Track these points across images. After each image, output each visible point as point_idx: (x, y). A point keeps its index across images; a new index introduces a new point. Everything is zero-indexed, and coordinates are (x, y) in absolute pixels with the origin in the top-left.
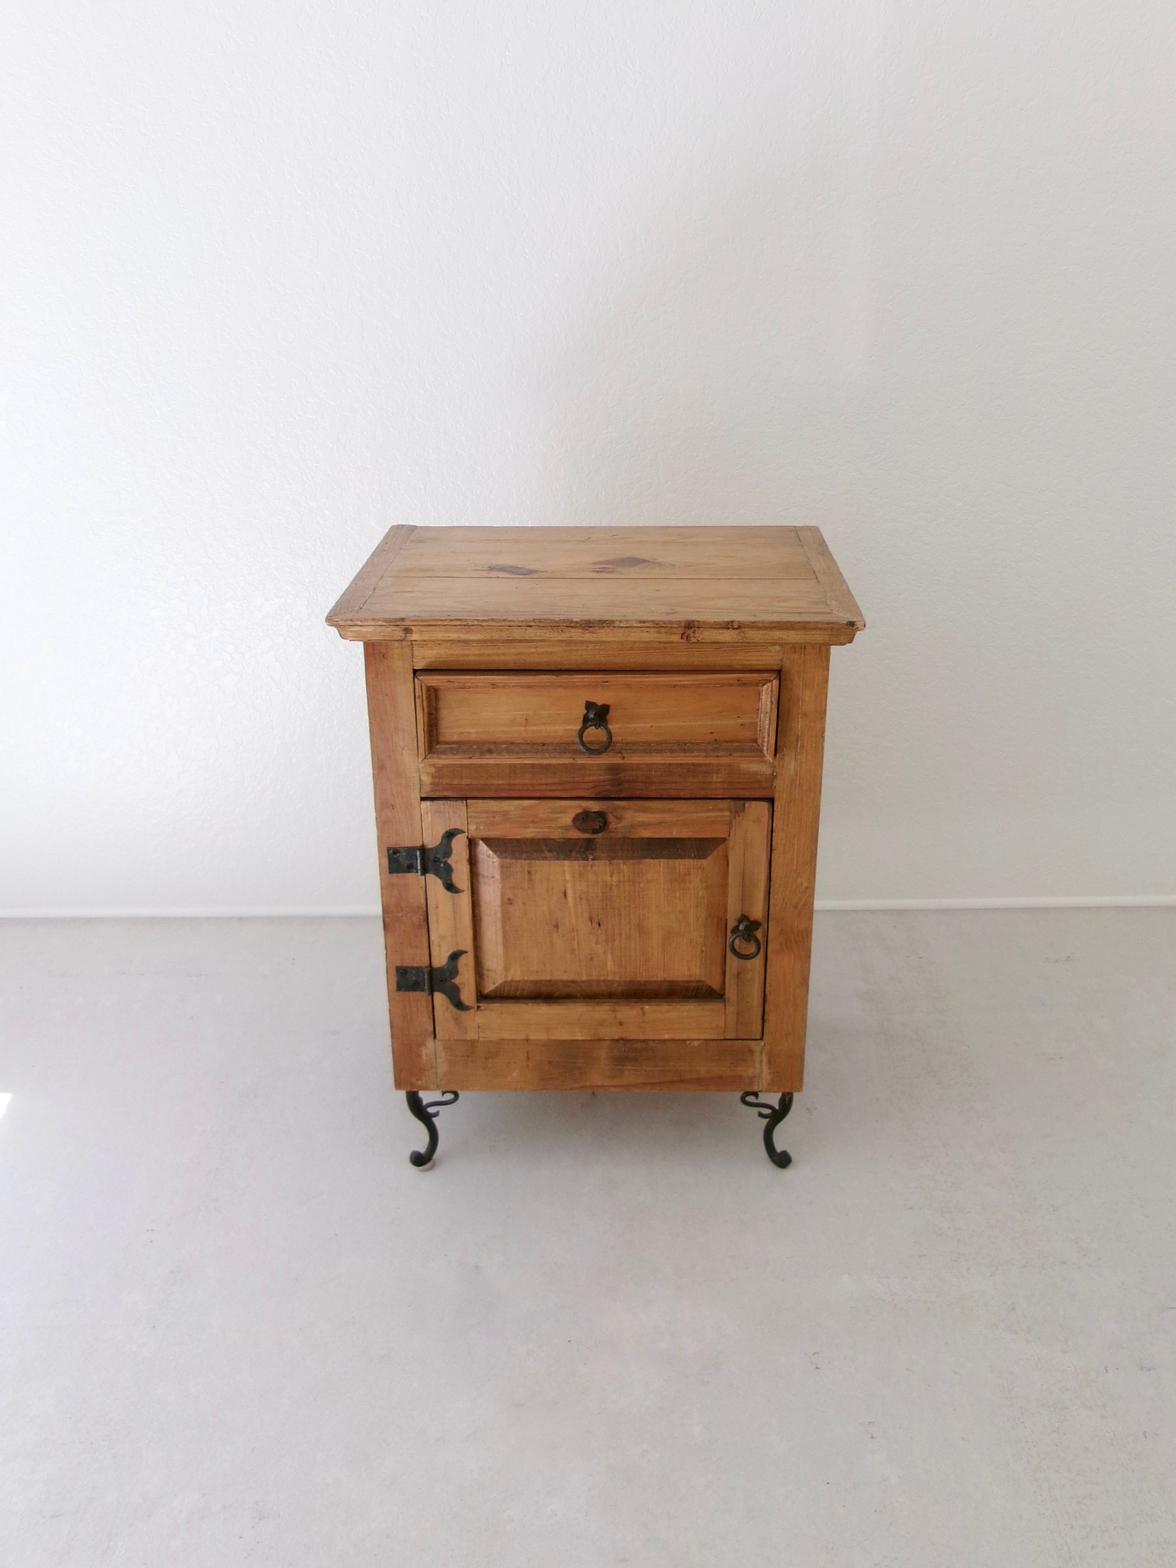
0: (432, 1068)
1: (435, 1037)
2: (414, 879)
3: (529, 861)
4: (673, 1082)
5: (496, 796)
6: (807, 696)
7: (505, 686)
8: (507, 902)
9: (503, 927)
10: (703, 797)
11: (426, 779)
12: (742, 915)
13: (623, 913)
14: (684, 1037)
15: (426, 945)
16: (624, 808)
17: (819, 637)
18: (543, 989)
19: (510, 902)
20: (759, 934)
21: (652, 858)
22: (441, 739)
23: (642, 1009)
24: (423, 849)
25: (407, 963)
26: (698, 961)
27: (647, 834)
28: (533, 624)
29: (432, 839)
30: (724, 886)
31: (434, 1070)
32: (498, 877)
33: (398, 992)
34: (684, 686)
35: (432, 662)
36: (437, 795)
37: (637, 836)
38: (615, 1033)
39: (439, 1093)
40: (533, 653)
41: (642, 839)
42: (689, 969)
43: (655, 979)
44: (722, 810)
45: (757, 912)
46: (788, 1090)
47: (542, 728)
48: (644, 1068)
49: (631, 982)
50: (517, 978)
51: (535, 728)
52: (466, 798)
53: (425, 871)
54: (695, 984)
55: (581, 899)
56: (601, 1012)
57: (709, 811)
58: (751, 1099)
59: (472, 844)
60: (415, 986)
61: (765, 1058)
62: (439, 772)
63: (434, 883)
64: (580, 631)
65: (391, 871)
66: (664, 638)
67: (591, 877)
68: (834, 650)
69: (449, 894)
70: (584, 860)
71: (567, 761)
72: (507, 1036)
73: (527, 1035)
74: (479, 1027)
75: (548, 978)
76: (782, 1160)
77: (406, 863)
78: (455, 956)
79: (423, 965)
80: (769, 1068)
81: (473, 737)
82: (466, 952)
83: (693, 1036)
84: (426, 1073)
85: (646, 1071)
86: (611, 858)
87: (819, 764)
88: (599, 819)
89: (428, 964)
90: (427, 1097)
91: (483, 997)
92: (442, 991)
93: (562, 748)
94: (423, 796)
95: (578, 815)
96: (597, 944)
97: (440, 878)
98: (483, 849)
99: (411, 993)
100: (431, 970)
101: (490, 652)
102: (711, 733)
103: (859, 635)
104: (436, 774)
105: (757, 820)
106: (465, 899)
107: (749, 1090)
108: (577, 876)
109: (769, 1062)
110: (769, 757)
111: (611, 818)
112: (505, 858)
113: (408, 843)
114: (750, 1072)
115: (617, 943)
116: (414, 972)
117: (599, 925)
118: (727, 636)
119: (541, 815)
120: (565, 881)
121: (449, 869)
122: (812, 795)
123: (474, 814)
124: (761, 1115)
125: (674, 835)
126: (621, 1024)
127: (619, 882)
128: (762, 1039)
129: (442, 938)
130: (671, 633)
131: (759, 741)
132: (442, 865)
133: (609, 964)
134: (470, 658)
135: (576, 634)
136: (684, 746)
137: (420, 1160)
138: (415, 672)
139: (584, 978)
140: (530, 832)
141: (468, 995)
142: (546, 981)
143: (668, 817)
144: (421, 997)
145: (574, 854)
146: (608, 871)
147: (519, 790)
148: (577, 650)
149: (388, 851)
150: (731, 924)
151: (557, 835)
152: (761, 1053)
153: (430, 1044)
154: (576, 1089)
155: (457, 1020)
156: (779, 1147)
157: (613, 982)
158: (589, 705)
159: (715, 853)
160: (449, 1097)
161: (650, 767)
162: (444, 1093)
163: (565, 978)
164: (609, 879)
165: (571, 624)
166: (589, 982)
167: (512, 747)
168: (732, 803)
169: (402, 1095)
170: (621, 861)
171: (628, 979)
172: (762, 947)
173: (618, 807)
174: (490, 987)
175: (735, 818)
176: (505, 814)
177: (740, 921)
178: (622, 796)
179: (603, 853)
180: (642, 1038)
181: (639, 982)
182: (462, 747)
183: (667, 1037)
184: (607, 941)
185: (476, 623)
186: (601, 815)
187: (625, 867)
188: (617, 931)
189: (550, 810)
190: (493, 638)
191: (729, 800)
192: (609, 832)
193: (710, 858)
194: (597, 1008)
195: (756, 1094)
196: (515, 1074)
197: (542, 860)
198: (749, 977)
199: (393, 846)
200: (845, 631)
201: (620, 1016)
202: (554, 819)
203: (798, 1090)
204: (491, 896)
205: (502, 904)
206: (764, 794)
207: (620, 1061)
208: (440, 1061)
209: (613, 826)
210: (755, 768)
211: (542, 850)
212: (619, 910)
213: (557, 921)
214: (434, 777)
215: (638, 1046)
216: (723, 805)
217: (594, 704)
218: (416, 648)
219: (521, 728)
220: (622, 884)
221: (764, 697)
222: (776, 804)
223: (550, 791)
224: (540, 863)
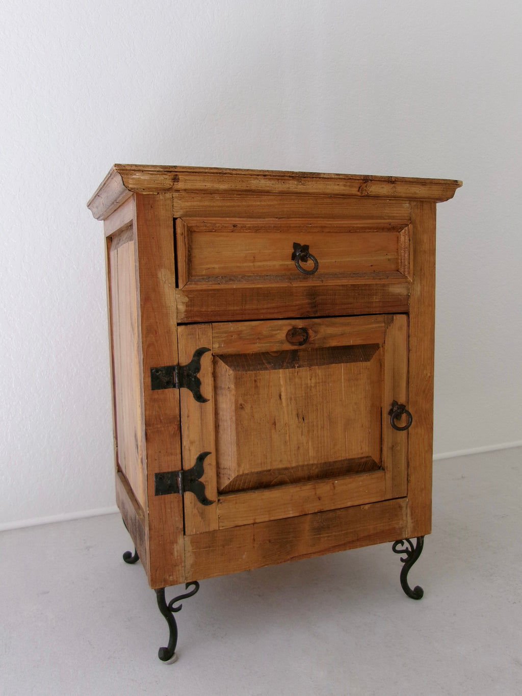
0: (181, 563)
1: (184, 534)
2: (172, 394)
3: (255, 372)
4: (352, 542)
5: (232, 319)
6: (425, 238)
7: (244, 227)
8: (240, 407)
9: (237, 429)
10: (367, 313)
11: (182, 308)
12: (394, 400)
13: (318, 408)
14: (360, 502)
15: (179, 451)
16: (320, 324)
17: (436, 191)
18: (265, 479)
19: (242, 407)
21: (336, 363)
22: (197, 273)
23: (333, 484)
24: (180, 367)
25: (165, 469)
26: (367, 442)
27: (334, 343)
28: (267, 173)
29: (185, 359)
30: (382, 381)
31: (183, 564)
32: (232, 386)
33: (157, 497)
35: (187, 211)
36: (190, 320)
37: (328, 345)
38: (315, 507)
39: (184, 586)
40: (258, 206)
41: (330, 348)
42: (361, 449)
43: (340, 459)
44: (380, 322)
45: (402, 400)
46: (420, 535)
47: (265, 263)
48: (334, 533)
50: (246, 472)
51: (259, 264)
52: (211, 322)
53: (181, 385)
54: (365, 459)
55: (291, 399)
56: (305, 491)
57: (373, 323)
58: (398, 546)
59: (214, 361)
60: (170, 489)
61: (409, 511)
62: (193, 299)
63: (187, 394)
64: (296, 183)
65: (153, 389)
66: (347, 190)
67: (297, 380)
68: (439, 206)
69: (198, 404)
70: (292, 368)
71: (286, 284)
72: (240, 522)
73: (255, 520)
74: (219, 518)
75: (269, 468)
76: (417, 594)
77: (165, 379)
78: (201, 458)
79: (177, 469)
80: (412, 519)
81: (217, 271)
82: (210, 453)
83: (367, 501)
84: (177, 567)
85: (335, 536)
86: (310, 365)
87: (433, 287)
88: (303, 334)
89: (180, 467)
91: (221, 492)
92: (191, 490)
94: (179, 321)
95: (289, 331)
96: (302, 436)
97: (191, 391)
98: (223, 366)
99: (166, 496)
100: (183, 472)
101: (229, 204)
102: (371, 266)
103: (458, 191)
104: (189, 303)
105: (400, 328)
106: (210, 406)
107: (399, 538)
108: (288, 380)
109: (412, 515)
110: (409, 279)
111: (310, 332)
112: (239, 371)
113: (166, 362)
114: (400, 523)
115: (315, 433)
116: (170, 476)
117: (304, 420)
118: (385, 190)
119: (264, 333)
120: (280, 385)
121: (198, 383)
122: (430, 309)
123: (217, 335)
124: (401, 560)
125: (351, 343)
126: (319, 499)
127: (316, 383)
128: (407, 497)
129: (192, 443)
130: (351, 186)
131: (402, 270)
132: (193, 379)
133: (310, 451)
135: (292, 186)
137: (167, 654)
138: (175, 218)
139: (294, 465)
140: (258, 347)
141: (211, 493)
142: (266, 471)
143: (347, 329)
144: (172, 498)
145: (285, 364)
146: (309, 375)
147: (249, 314)
148: (288, 204)
149: (151, 370)
150: (388, 409)
151: (276, 348)
152: (407, 508)
153: (181, 540)
154: (288, 560)
155: (202, 514)
156: (412, 587)
157: (313, 465)
158: (296, 246)
159: (374, 357)
160: (192, 588)
162: (187, 587)
163: (281, 466)
164: (309, 381)
166: (296, 468)
167: (246, 277)
168: (386, 316)
170: (317, 367)
171: (323, 461)
173: (315, 324)
174: (226, 482)
175: (388, 328)
176: (239, 333)
177: (392, 406)
178: (316, 315)
179: (305, 362)
180: (333, 507)
181: (330, 462)
182: (211, 277)
183: (349, 504)
184: (309, 431)
185: (228, 171)
186: (305, 330)
187: (320, 371)
188: (315, 423)
189: (270, 328)
190: (237, 188)
191: (384, 315)
192: (310, 343)
193: (372, 361)
194: (304, 488)
195: (402, 542)
196: (244, 556)
197: (264, 370)
198: (399, 448)
199: (155, 366)
200: (448, 188)
201: (319, 492)
202: (272, 336)
203: (429, 533)
204: (227, 404)
205: (236, 409)
206: (402, 309)
207: (318, 530)
208: (188, 554)
209: (311, 339)
210: (398, 289)
211: (264, 364)
212: (316, 406)
213: (275, 420)
214: (187, 306)
215: (331, 515)
216: (380, 318)
217: (299, 245)
218: (175, 200)
219: (252, 264)
220: (317, 385)
221: (402, 238)
222: (411, 316)
223: (270, 313)
224: (263, 373)
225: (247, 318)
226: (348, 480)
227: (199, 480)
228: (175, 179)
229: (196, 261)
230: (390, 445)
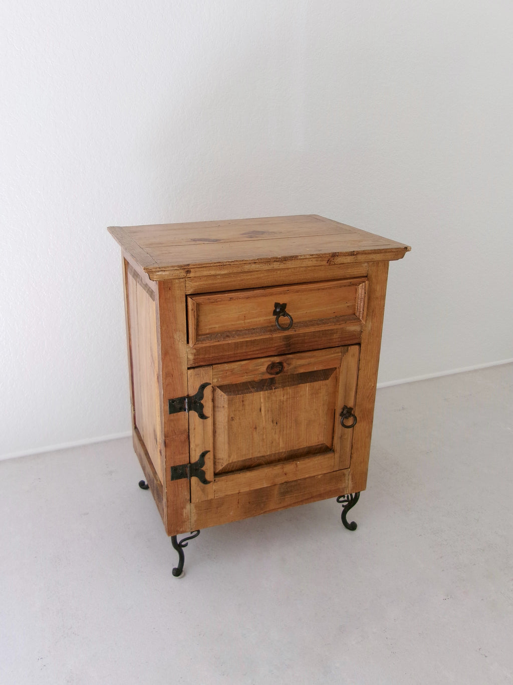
0: (188, 520)
1: (191, 502)
2: (183, 415)
3: (242, 395)
4: (308, 499)
5: (227, 361)
6: (378, 288)
7: (238, 298)
9: (229, 433)
10: (329, 347)
11: (191, 357)
12: (345, 406)
14: (315, 474)
15: (188, 451)
16: (292, 359)
17: (385, 257)
18: (247, 464)
19: (232, 419)
21: (303, 384)
23: (296, 464)
24: (188, 396)
25: (178, 463)
26: (323, 434)
27: (302, 371)
28: (257, 261)
29: (193, 392)
30: (336, 392)
31: (189, 521)
32: (226, 406)
33: (172, 481)
34: (324, 289)
35: (196, 289)
36: (197, 365)
37: (297, 372)
38: (283, 479)
39: (190, 533)
40: (249, 279)
41: (299, 374)
42: (318, 439)
43: (302, 447)
44: (338, 353)
45: (351, 404)
46: (357, 492)
47: (253, 320)
49: (291, 451)
50: (234, 460)
51: (249, 321)
52: (212, 365)
53: (190, 409)
54: (320, 446)
55: (268, 411)
56: (276, 470)
57: (332, 354)
58: (341, 499)
59: (214, 390)
60: (181, 476)
61: (350, 477)
62: (198, 352)
63: (194, 415)
64: (279, 263)
65: (170, 413)
66: (319, 263)
67: (274, 398)
68: (391, 263)
69: (201, 420)
70: (270, 390)
71: (268, 336)
72: (229, 493)
73: (240, 490)
74: (215, 491)
75: (251, 457)
76: (352, 527)
77: (178, 406)
78: (203, 455)
79: (186, 463)
80: (352, 482)
81: (217, 330)
82: (210, 451)
83: (320, 473)
84: (185, 523)
85: (296, 496)
86: (283, 387)
87: (381, 323)
88: (279, 366)
89: (188, 462)
91: (216, 475)
92: (196, 476)
94: (189, 367)
95: (269, 365)
96: (275, 434)
97: (197, 412)
98: (219, 392)
99: (179, 480)
100: (191, 465)
101: (227, 280)
102: (334, 313)
103: (407, 253)
104: (197, 354)
105: (353, 355)
106: (209, 421)
107: (341, 494)
108: (267, 399)
109: (352, 479)
111: (285, 364)
112: (231, 395)
113: (179, 394)
114: (343, 485)
115: (285, 432)
116: (181, 468)
117: (277, 424)
118: (349, 259)
119: (251, 368)
120: (261, 403)
121: (202, 406)
122: (378, 339)
123: (216, 373)
124: (343, 506)
125: (315, 369)
126: (286, 474)
127: (287, 398)
128: (349, 468)
129: (197, 446)
130: (323, 261)
131: (357, 314)
132: (198, 404)
133: (281, 444)
134: (216, 285)
135: (276, 265)
137: (178, 572)
138: (187, 296)
139: (268, 454)
140: (245, 378)
141: (209, 476)
142: (249, 459)
143: (312, 360)
144: (183, 481)
145: (265, 387)
146: (282, 394)
147: (239, 356)
148: (271, 275)
149: (169, 401)
150: (339, 411)
151: (258, 378)
152: (349, 475)
153: (188, 506)
154: (262, 513)
155: (203, 490)
156: (349, 521)
157: (282, 452)
158: (277, 305)
159: (332, 376)
160: (194, 533)
161: (305, 334)
162: (192, 532)
163: (259, 455)
164: (282, 398)
165: (276, 260)
166: (270, 455)
167: (238, 332)
168: (342, 348)
169: (169, 539)
170: (288, 388)
171: (289, 450)
173: (288, 359)
174: (220, 468)
175: (343, 356)
176: (232, 370)
177: (343, 409)
178: (290, 352)
179: (280, 385)
180: (295, 479)
181: (294, 450)
182: (212, 335)
183: (307, 476)
184: (280, 431)
186: (281, 364)
187: (290, 390)
188: (285, 425)
189: (255, 365)
190: (233, 272)
192: (284, 372)
193: (330, 379)
194: (275, 468)
195: (344, 496)
196: (231, 513)
198: (346, 437)
199: (172, 398)
200: (400, 252)
201: (285, 470)
202: (257, 370)
203: (364, 490)
204: (222, 417)
205: (228, 421)
206: (356, 341)
207: (284, 494)
208: (193, 515)
209: (285, 369)
210: (353, 328)
211: (249, 388)
212: (287, 414)
213: (256, 425)
214: (195, 355)
215: (293, 484)
216: (338, 350)
217: (279, 304)
218: (187, 282)
219: (243, 322)
220: (288, 400)
221: (360, 291)
222: (362, 346)
223: (255, 354)
224: (248, 395)
225: (238, 359)
226: (307, 461)
227: (202, 469)
229: (202, 324)
230: (340, 435)
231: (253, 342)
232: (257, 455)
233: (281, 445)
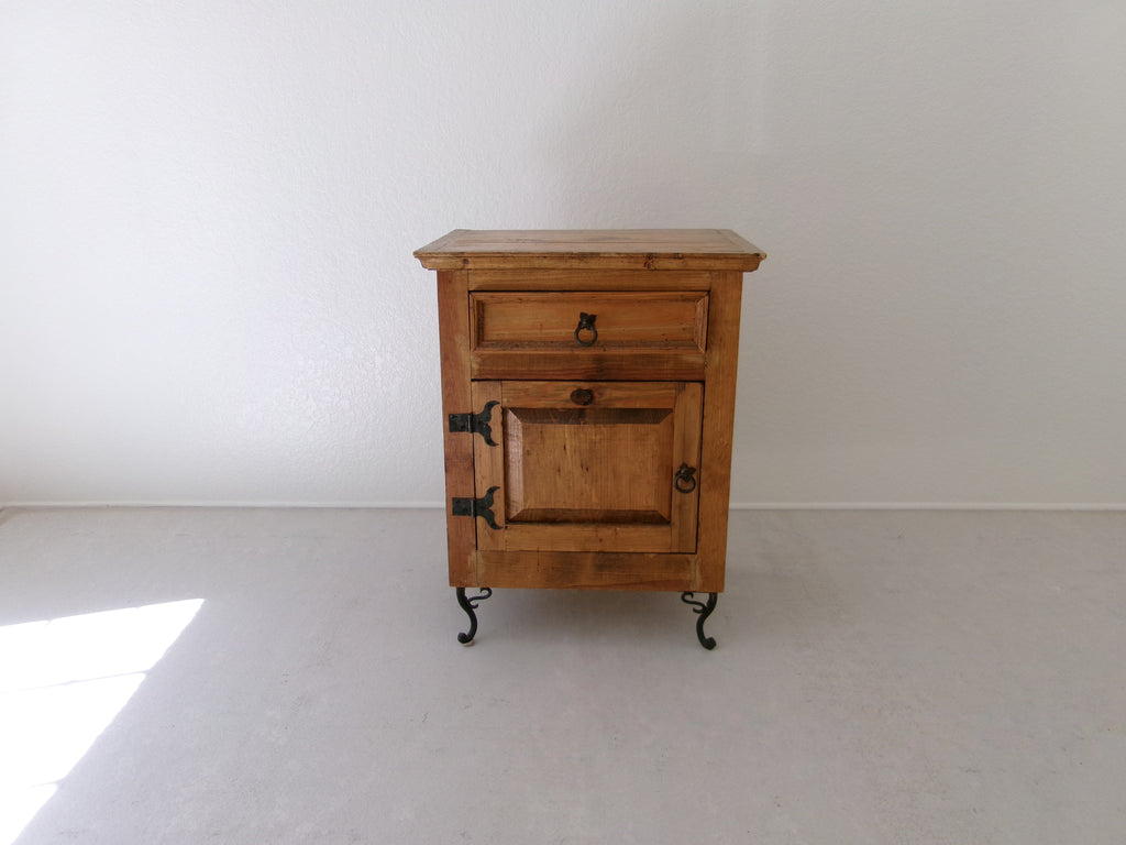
0: (474, 571)
1: (477, 549)
2: (466, 436)
3: (542, 425)
4: (636, 584)
5: (520, 378)
6: (727, 309)
7: (528, 301)
8: (527, 453)
9: (524, 470)
10: (657, 380)
11: (475, 366)
12: (683, 463)
13: (603, 462)
14: (644, 550)
15: (472, 482)
16: (605, 387)
17: (735, 265)
18: (550, 516)
19: (529, 453)
20: (695, 476)
21: (623, 423)
22: (486, 338)
23: (616, 530)
24: (472, 415)
25: (461, 496)
26: (653, 497)
27: (619, 405)
28: (548, 256)
29: (478, 409)
30: (671, 444)
32: (521, 435)
33: (454, 516)
34: (645, 301)
35: (481, 284)
36: (482, 377)
37: (613, 407)
38: (597, 547)
39: (479, 589)
40: (547, 279)
41: (617, 409)
42: (647, 502)
43: (624, 508)
44: (671, 389)
45: (693, 462)
46: (712, 591)
47: (552, 331)
48: (616, 573)
49: (608, 511)
50: (532, 507)
51: (547, 331)
52: (501, 380)
53: (473, 431)
54: (651, 513)
55: (575, 451)
56: (587, 532)
57: (662, 389)
58: (688, 598)
59: (504, 412)
60: (465, 512)
61: (698, 567)
62: (484, 361)
63: (479, 439)
64: (577, 261)
65: (451, 431)
66: (633, 266)
67: (582, 435)
68: (744, 274)
69: (489, 446)
70: (578, 424)
71: (568, 353)
72: (525, 548)
73: (538, 548)
74: (506, 541)
75: (553, 507)
76: (709, 644)
77: (461, 424)
78: (492, 491)
79: (471, 497)
80: (701, 575)
81: (507, 337)
82: (499, 488)
83: (652, 551)
84: (470, 574)
85: (617, 575)
86: (595, 423)
87: (735, 358)
88: (588, 395)
89: (473, 496)
90: (470, 593)
91: (509, 521)
92: (482, 515)
93: (565, 344)
94: (473, 378)
95: (574, 392)
96: (585, 484)
97: (483, 435)
98: (512, 417)
99: (462, 517)
100: (475, 500)
101: (519, 277)
102: (664, 334)
103: (762, 264)
104: (482, 363)
105: (694, 396)
106: (499, 449)
107: (687, 590)
108: (573, 435)
109: (701, 571)
110: (702, 350)
111: (596, 394)
112: (526, 422)
113: (462, 411)
114: (688, 577)
115: (599, 483)
116: (464, 501)
117: (588, 470)
118: (674, 264)
119: (550, 392)
120: (565, 439)
121: (489, 429)
122: (730, 378)
123: (506, 391)
124: (695, 610)
125: (638, 406)
126: (601, 540)
127: (601, 439)
128: (696, 553)
129: (483, 477)
130: (637, 263)
131: (696, 340)
132: (484, 426)
134: (505, 283)
135: (575, 264)
136: (644, 343)
137: (465, 639)
138: (469, 292)
139: (577, 507)
140: (542, 404)
141: (500, 519)
142: (551, 509)
143: (634, 393)
144: (468, 519)
145: (571, 420)
146: (594, 432)
147: (536, 374)
148: (575, 278)
149: (449, 416)
150: (676, 470)
151: (559, 406)
152: (696, 564)
153: (474, 553)
154: (571, 587)
155: (492, 536)
156: (707, 635)
157: (596, 510)
158: (583, 315)
159: (664, 420)
161: (620, 357)
162: (482, 590)
163: (564, 507)
164: (594, 437)
165: (572, 256)
166: (580, 510)
167: (531, 343)
168: (677, 384)
169: (454, 589)
170: (602, 425)
171: (606, 509)
172: (697, 484)
173: (601, 387)
174: (514, 513)
175: (679, 394)
176: (526, 391)
177: (681, 468)
178: (603, 379)
179: (591, 419)
180: (615, 550)
181: (613, 511)
182: (500, 343)
183: (631, 550)
184: (592, 480)
185: (510, 254)
186: (590, 392)
187: (605, 429)
188: (599, 475)
189: (556, 388)
190: (522, 267)
191: (675, 382)
192: (595, 404)
193: (661, 423)
194: (587, 529)
195: (691, 594)
196: (530, 576)
197: (550, 423)
198: (688, 508)
199: (452, 413)
200: (753, 261)
201: (600, 534)
202: (558, 395)
203: (723, 591)
204: (516, 448)
205: (524, 455)
206: (698, 377)
207: (600, 567)
208: (480, 566)
209: (597, 400)
210: (692, 358)
211: (549, 417)
212: (601, 459)
213: (559, 467)
214: (480, 365)
215: (613, 556)
216: (671, 385)
217: (586, 314)
218: (468, 275)
219: (538, 331)
220: (602, 441)
221: (698, 309)
222: (706, 385)
223: (556, 375)
224: (549, 426)
225: (535, 378)
226: (631, 528)
227: (490, 508)
228: (465, 261)
229: (486, 328)
230: (677, 503)
231: (553, 359)
232: (560, 506)
233: (594, 499)
